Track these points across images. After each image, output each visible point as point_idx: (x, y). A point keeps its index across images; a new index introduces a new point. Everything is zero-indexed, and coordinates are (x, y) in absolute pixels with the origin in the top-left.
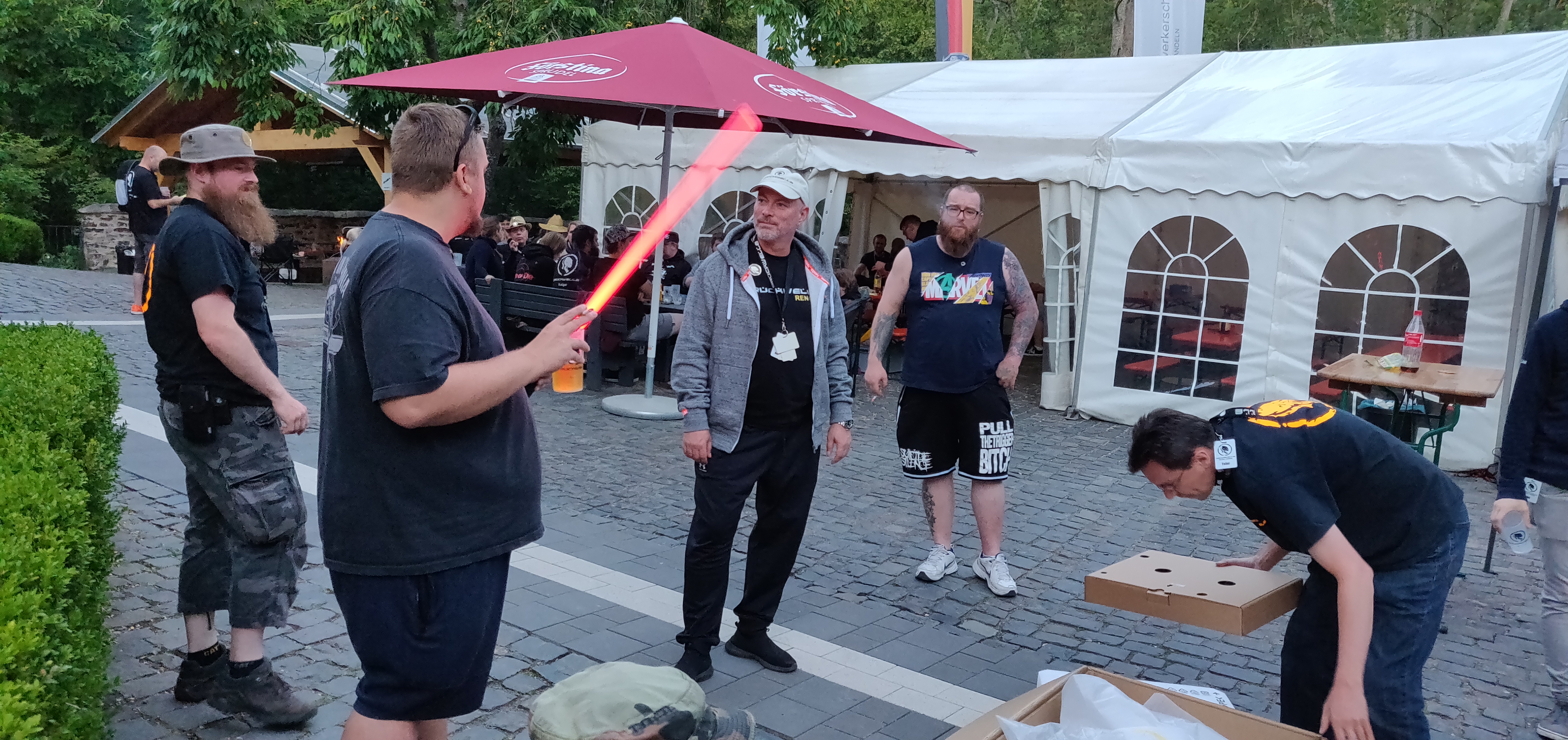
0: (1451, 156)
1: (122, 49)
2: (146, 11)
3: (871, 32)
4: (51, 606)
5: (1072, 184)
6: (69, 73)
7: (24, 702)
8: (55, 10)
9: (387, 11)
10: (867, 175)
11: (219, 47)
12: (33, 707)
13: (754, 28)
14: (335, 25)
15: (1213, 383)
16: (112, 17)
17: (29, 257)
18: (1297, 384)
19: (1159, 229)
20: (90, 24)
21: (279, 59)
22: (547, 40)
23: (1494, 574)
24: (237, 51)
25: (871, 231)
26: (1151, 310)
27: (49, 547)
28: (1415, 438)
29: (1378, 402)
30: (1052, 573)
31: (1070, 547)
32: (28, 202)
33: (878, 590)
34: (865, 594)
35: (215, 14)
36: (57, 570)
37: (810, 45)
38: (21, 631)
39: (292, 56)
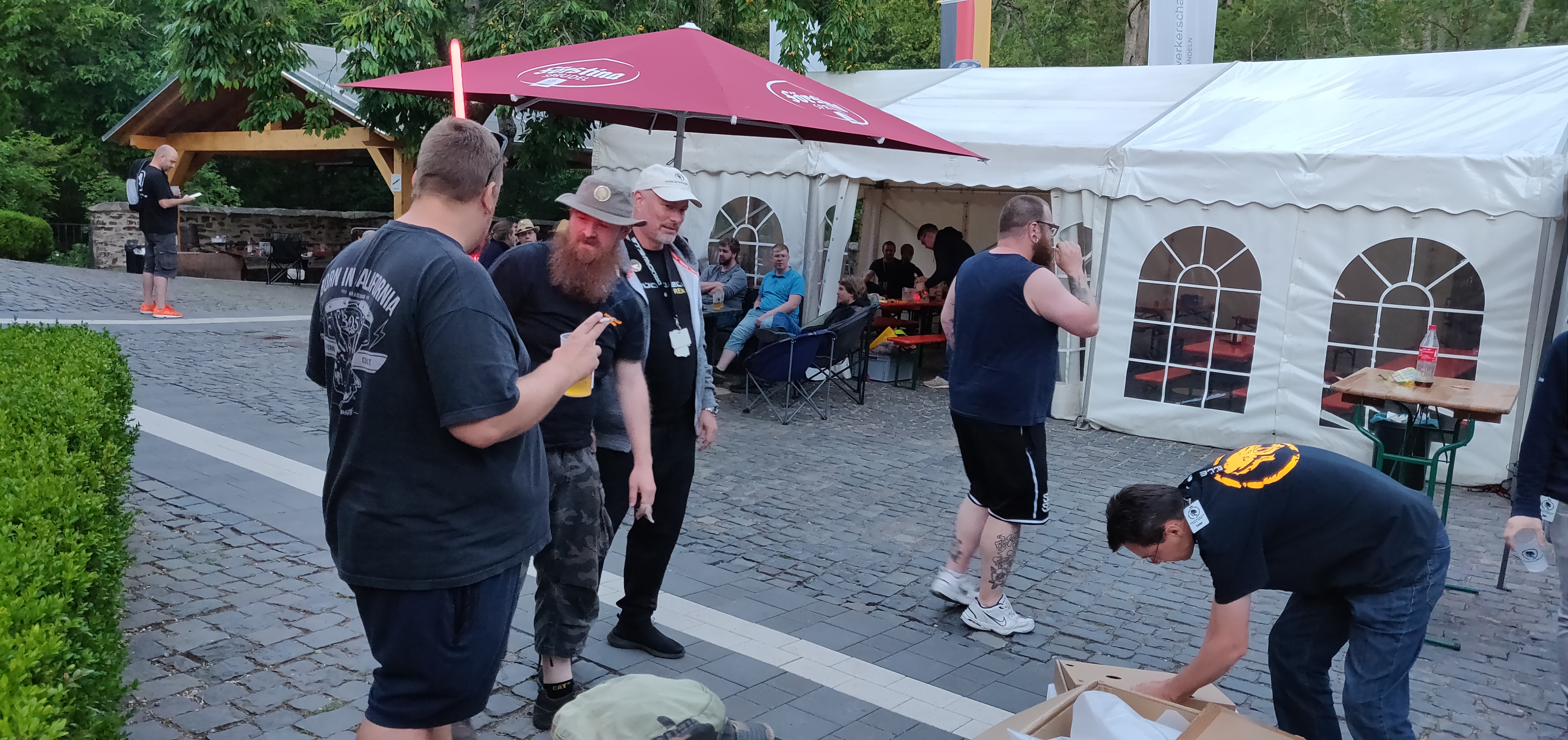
0: (1467, 169)
1: (134, 47)
2: (158, 9)
3: (882, 37)
4: (72, 609)
5: (1084, 193)
6: (81, 71)
7: (49, 706)
8: (67, 9)
9: (399, 13)
10: (877, 182)
11: (231, 46)
12: (57, 710)
13: (766, 32)
14: (348, 26)
15: (1224, 395)
16: (125, 16)
17: (38, 255)
18: (1309, 397)
19: (1171, 239)
20: (101, 22)
21: (290, 59)
22: (559, 44)
23: (1508, 591)
24: (249, 52)
25: (880, 239)
26: (1162, 320)
27: (70, 551)
28: (1428, 454)
29: (1391, 416)
30: (1061, 584)
31: (1080, 559)
32: (39, 199)
33: (887, 600)
34: (874, 604)
35: (228, 15)
36: (78, 574)
37: (822, 51)
38: (45, 636)
39: (304, 57)
